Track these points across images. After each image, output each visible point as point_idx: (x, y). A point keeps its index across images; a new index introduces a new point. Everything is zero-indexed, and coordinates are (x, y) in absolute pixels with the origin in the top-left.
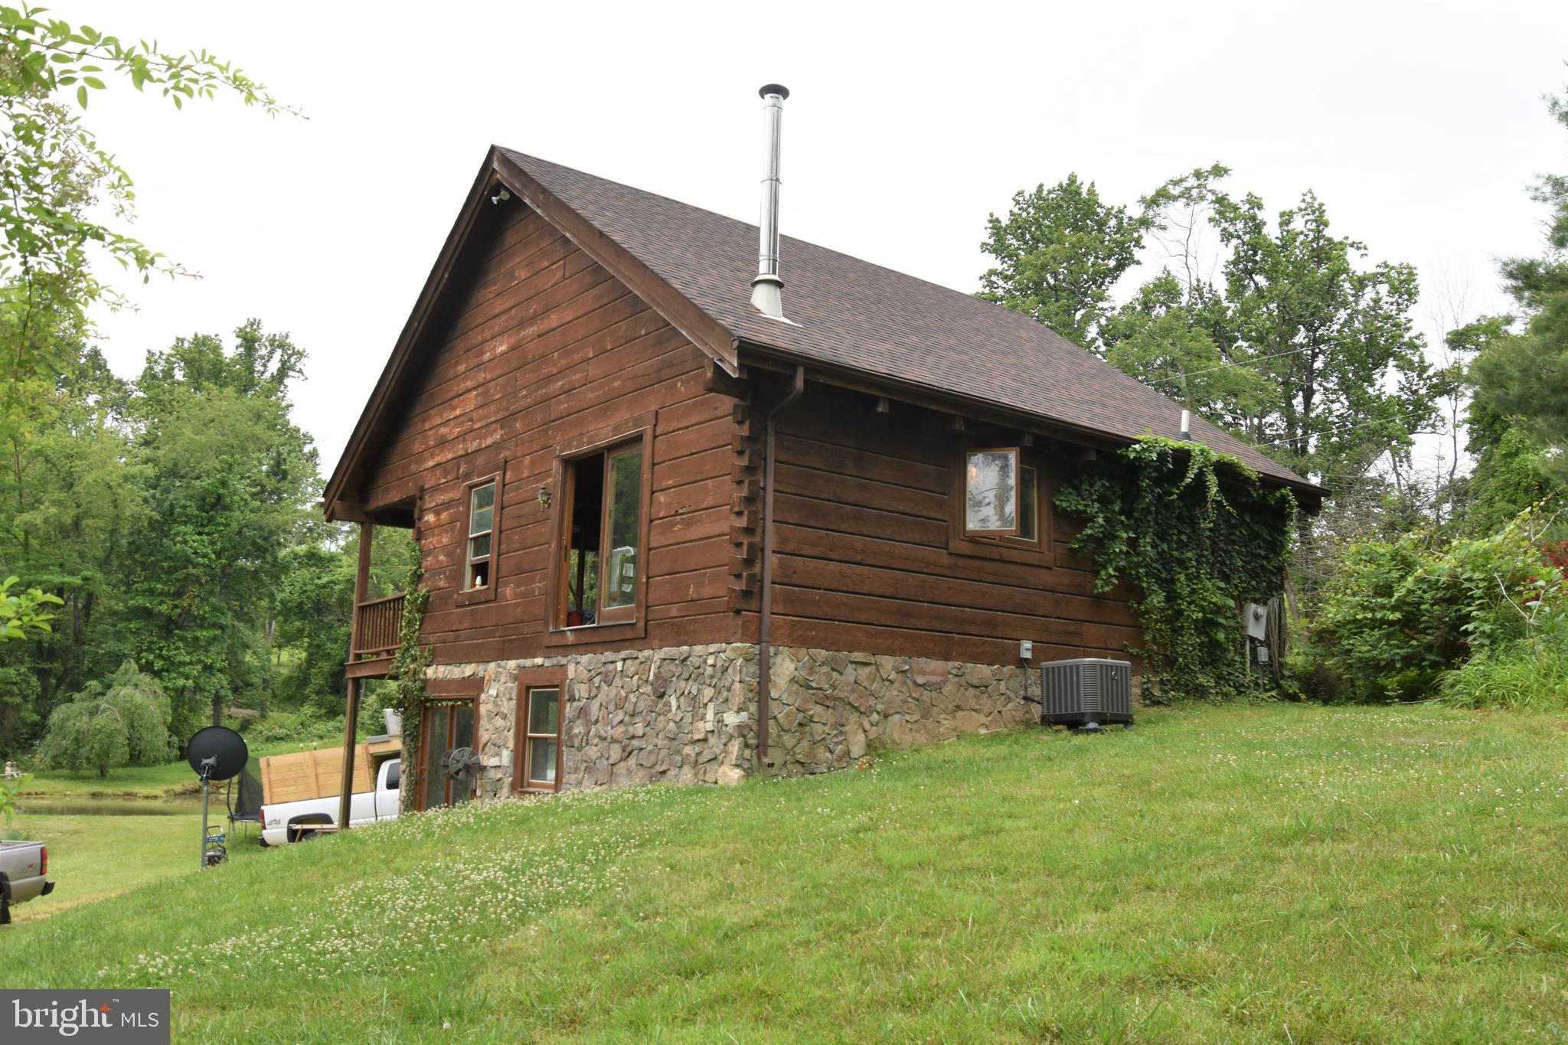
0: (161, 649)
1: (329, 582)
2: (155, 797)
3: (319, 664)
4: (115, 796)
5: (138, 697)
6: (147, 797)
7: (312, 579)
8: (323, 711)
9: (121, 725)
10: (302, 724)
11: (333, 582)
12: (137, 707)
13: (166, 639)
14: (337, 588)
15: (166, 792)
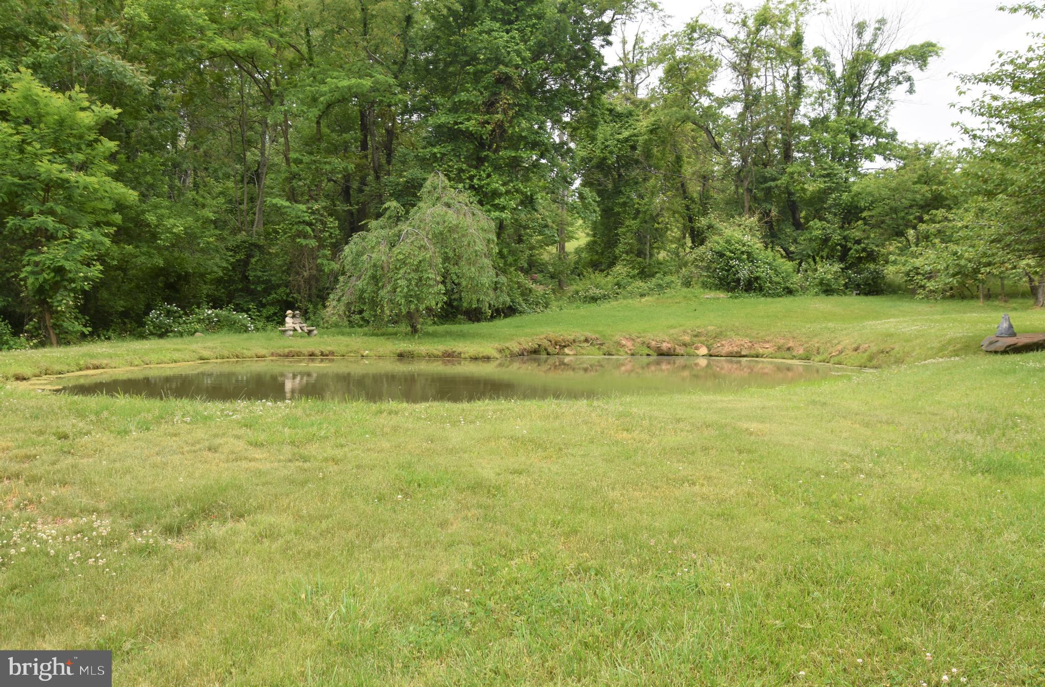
0: (471, 178)
1: (631, 136)
2: (487, 359)
3: (627, 223)
4: (431, 357)
5: (452, 217)
6: (475, 359)
7: (612, 135)
8: (636, 272)
9: (432, 253)
10: (618, 284)
11: (635, 135)
12: (451, 230)
13: (476, 168)
14: (641, 139)
15: (501, 351)
